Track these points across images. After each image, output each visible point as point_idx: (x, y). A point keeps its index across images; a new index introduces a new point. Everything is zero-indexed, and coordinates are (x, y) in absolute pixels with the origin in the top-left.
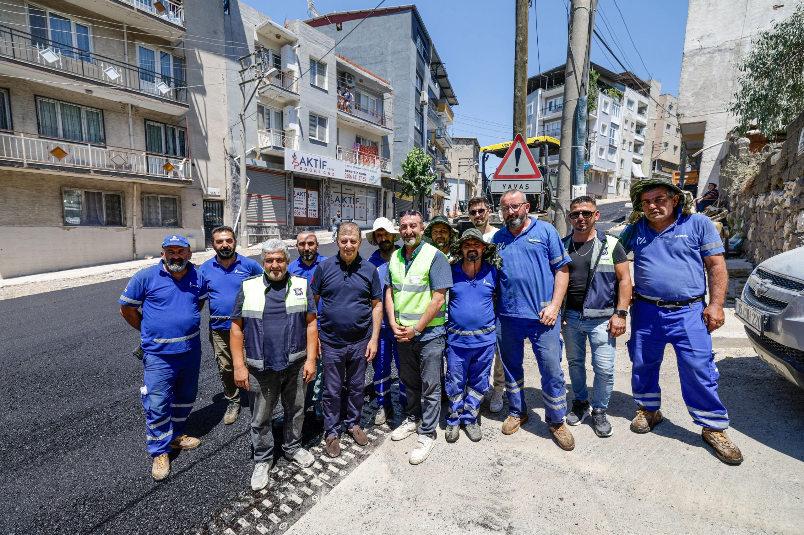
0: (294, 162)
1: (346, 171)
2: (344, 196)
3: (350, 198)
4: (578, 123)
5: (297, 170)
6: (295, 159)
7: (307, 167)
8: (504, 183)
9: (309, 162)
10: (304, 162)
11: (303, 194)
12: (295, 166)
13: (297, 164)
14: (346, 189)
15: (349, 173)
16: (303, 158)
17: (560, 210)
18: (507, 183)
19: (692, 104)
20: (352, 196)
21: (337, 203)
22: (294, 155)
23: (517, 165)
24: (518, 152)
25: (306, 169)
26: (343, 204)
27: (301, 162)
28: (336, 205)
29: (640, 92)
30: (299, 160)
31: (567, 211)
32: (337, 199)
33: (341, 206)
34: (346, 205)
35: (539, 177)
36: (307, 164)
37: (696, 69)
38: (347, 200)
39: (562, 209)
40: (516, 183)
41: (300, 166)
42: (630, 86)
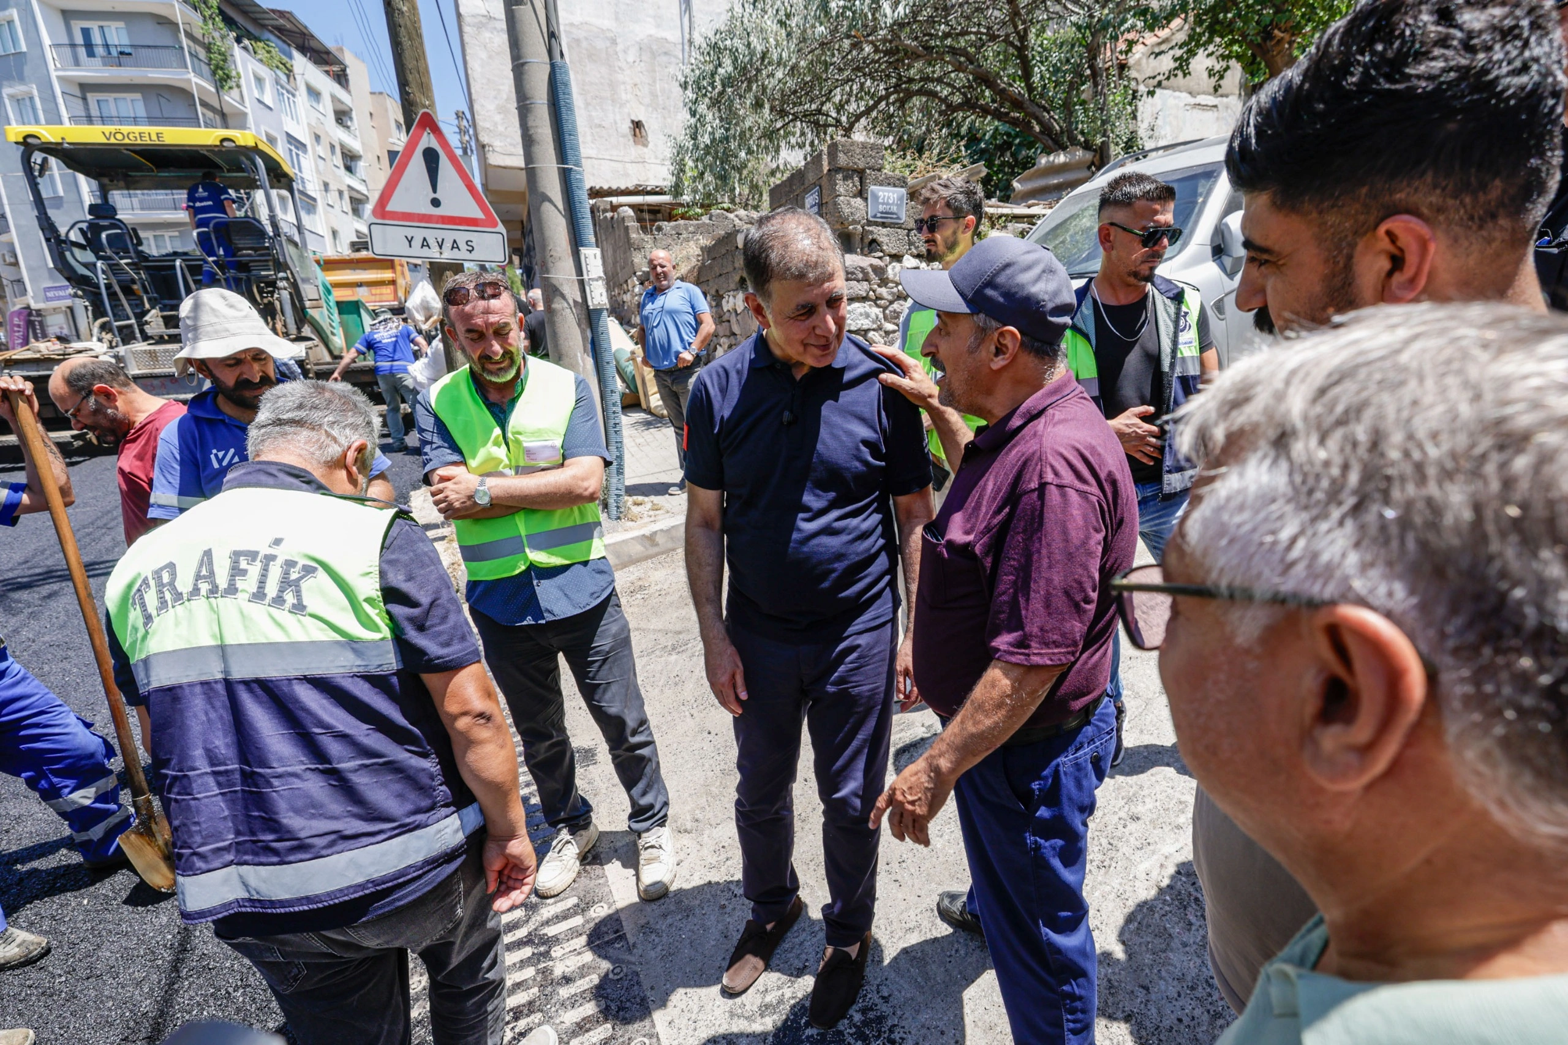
4: (564, 116)
8: (410, 232)
17: (558, 299)
18: (418, 235)
19: (501, 128)
23: (435, 190)
24: (431, 158)
29: (327, 72)
31: (575, 302)
35: (495, 225)
37: (490, 57)
39: (563, 297)
40: (440, 235)
42: (303, 49)
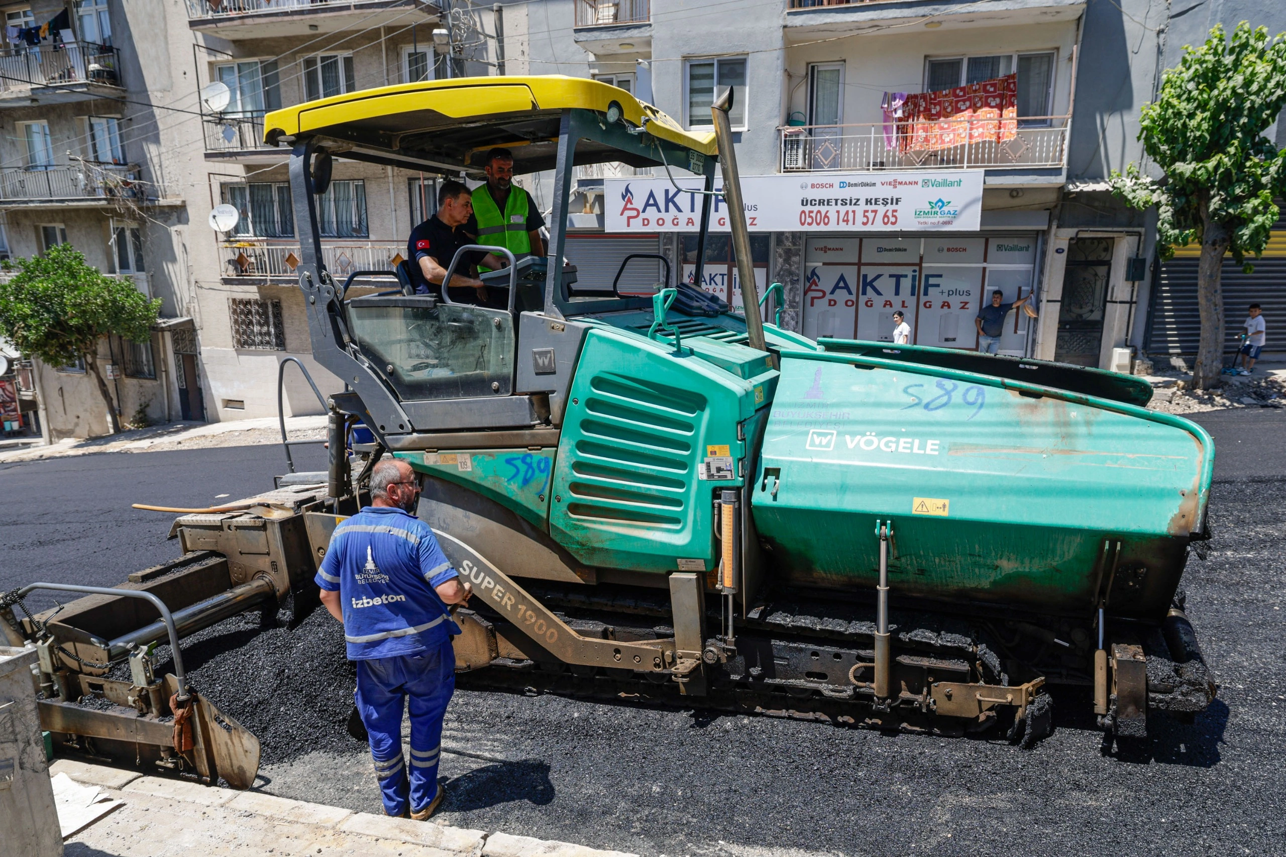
0: (625, 209)
1: (804, 202)
2: (871, 272)
3: (898, 278)
5: (637, 227)
6: (629, 201)
7: (663, 215)
9: (669, 200)
10: (656, 204)
11: (718, 279)
12: (629, 218)
13: (634, 213)
14: (880, 250)
15: (816, 208)
16: (651, 195)
20: (908, 271)
21: (841, 295)
22: (627, 190)
25: (661, 222)
26: (863, 299)
27: (647, 204)
28: (832, 303)
30: (639, 201)
32: (841, 283)
33: (856, 304)
34: (878, 301)
36: (662, 207)
38: (886, 285)
41: (642, 216)
